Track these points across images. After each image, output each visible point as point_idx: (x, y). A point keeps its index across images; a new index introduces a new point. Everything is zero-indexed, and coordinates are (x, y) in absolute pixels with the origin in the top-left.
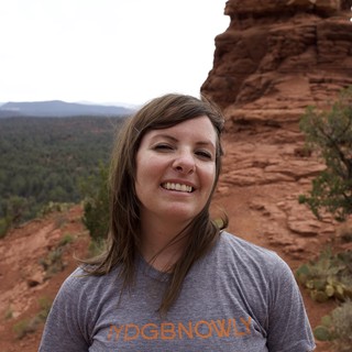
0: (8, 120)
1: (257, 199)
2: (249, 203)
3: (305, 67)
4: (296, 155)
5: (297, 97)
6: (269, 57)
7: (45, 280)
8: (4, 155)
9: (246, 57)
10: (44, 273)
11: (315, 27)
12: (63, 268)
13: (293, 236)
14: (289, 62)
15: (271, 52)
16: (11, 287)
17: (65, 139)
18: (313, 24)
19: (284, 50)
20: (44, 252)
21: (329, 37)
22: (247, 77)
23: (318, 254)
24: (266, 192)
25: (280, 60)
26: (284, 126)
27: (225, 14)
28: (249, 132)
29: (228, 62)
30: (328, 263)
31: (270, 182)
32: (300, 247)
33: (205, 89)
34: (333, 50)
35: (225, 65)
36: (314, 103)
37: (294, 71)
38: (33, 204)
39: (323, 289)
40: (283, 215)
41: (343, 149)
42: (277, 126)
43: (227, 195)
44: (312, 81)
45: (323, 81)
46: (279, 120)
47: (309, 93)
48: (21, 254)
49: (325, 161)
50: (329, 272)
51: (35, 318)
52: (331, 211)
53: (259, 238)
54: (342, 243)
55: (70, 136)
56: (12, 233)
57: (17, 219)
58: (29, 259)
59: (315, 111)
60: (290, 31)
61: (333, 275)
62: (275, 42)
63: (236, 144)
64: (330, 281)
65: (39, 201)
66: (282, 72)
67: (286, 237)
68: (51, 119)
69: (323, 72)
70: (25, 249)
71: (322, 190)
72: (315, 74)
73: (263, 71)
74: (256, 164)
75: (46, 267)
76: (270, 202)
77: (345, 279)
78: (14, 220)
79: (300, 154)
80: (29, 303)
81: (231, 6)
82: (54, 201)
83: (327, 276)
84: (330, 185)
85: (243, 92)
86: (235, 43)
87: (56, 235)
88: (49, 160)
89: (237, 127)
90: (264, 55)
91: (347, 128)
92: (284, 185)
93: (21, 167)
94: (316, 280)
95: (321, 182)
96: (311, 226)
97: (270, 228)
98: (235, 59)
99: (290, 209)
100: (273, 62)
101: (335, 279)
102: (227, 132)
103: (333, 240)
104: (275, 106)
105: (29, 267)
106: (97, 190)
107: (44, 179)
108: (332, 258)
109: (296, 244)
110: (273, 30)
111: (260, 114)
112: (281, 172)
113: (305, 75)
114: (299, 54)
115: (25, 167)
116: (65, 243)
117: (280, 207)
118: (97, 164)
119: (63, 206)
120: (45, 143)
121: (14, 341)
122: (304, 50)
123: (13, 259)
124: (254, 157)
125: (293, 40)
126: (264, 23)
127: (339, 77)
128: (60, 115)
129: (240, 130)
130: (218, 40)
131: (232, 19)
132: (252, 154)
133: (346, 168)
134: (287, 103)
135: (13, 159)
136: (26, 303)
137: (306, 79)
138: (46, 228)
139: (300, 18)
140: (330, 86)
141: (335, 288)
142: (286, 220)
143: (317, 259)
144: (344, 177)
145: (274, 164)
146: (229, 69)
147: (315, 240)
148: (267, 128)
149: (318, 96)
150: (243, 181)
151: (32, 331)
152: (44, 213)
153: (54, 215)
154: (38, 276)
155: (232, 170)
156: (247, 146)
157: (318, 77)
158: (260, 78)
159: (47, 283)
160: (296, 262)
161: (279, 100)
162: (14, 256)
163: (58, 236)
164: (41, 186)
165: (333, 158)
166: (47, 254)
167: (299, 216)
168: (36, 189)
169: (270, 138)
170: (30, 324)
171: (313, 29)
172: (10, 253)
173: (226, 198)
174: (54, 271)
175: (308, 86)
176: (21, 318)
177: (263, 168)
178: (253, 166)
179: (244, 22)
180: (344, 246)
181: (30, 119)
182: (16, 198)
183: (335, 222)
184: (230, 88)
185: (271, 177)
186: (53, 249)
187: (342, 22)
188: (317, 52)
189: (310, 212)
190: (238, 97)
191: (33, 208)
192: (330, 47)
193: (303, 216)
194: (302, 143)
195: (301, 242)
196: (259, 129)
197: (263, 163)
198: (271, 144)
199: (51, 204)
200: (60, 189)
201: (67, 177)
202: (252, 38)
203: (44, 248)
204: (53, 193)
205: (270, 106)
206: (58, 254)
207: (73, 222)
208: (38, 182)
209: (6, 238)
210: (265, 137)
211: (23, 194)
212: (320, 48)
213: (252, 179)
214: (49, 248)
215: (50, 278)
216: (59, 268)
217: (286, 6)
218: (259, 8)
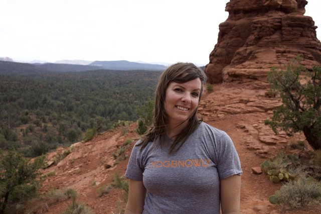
0: (95, 71)
1: (241, 122)
2: (236, 124)
3: (274, 43)
4: (266, 96)
5: (268, 61)
6: (252, 37)
7: (115, 165)
8: (92, 92)
9: (238, 37)
10: (114, 161)
11: (281, 19)
12: (125, 158)
13: (261, 144)
14: (264, 40)
15: (253, 34)
16: (95, 168)
17: (128, 83)
18: (280, 17)
19: (261, 33)
20: (115, 149)
21: (289, 25)
22: (238, 49)
23: (276, 155)
24: (247, 118)
25: (259, 39)
26: (260, 79)
27: (226, 11)
28: (238, 82)
29: (227, 40)
30: (281, 160)
31: (250, 112)
32: (265, 151)
33: (212, 56)
34: (291, 33)
35: (225, 41)
36: (278, 65)
37: (267, 45)
38: (108, 122)
39: (277, 175)
40: (256, 132)
41: (293, 93)
42: (255, 78)
43: (223, 119)
44: (278, 52)
45: (284, 52)
46: (256, 75)
47: (275, 59)
48: (101, 150)
49: (282, 100)
50: (282, 166)
51: (109, 185)
52: (284, 130)
53: (241, 145)
54: (291, 150)
55: (131, 82)
56: (96, 137)
57: (99, 129)
58: (106, 152)
59: (276, 70)
60: (265, 21)
61: (284, 168)
62: (256, 28)
63: (230, 89)
64: (282, 171)
65: (111, 120)
66: (259, 46)
67: (257, 145)
68: (120, 71)
69: (285, 46)
70: (103, 147)
71: (279, 117)
72: (280, 47)
73: (248, 45)
74: (241, 101)
75: (115, 157)
76: (249, 124)
77: (290, 170)
78: (97, 130)
79: (268, 96)
80: (105, 177)
81: (230, 6)
82: (121, 120)
83: (280, 168)
84: (284, 114)
85: (235, 58)
86: (231, 28)
87: (122, 139)
88: (118, 96)
89: (231, 79)
90: (249, 36)
91: (295, 81)
92: (258, 114)
93: (102, 99)
94: (273, 170)
95: (278, 112)
96: (273, 139)
97: (248, 139)
98: (231, 38)
99: (260, 128)
100: (254, 40)
101: (285, 170)
102: (225, 82)
103: (285, 147)
104: (254, 66)
105: (106, 157)
106: (147, 114)
107: (115, 107)
108: (284, 158)
109: (263, 149)
110: (255, 21)
111: (245, 71)
112: (257, 107)
113: (274, 48)
114: (270, 35)
115: (105, 100)
116: (127, 144)
117: (254, 127)
118: (147, 99)
119: (126, 123)
120: (117, 85)
121: (96, 198)
122: (274, 33)
123: (96, 152)
124: (240, 97)
125: (267, 27)
126: (249, 16)
127: (295, 50)
128: (125, 70)
129: (232, 81)
130: (221, 26)
131: (230, 14)
132: (239, 95)
133: (294, 105)
134: (262, 65)
135: (97, 94)
136: (104, 177)
137: (275, 50)
138: (116, 135)
139: (271, 13)
140: (289, 55)
141: (284, 175)
142: (258, 135)
143: (275, 158)
144: (293, 110)
145: (252, 101)
146: (227, 44)
147: (275, 147)
148: (249, 80)
149: (281, 61)
150: (233, 111)
151: (107, 193)
152: (115, 127)
153: (121, 128)
154: (111, 162)
155: (227, 104)
156: (236, 91)
157: (282, 49)
158: (246, 49)
159: (116, 167)
160: (263, 159)
161: (257, 63)
162: (97, 150)
163: (123, 140)
164: (114, 111)
165: (287, 98)
166: (116, 150)
167: (266, 133)
168: (110, 113)
169: (251, 86)
170: (106, 189)
171: (279, 20)
172: (95, 149)
173: (222, 121)
174: (120, 160)
175: (275, 55)
176: (101, 185)
177: (246, 103)
178: (239, 102)
179: (237, 15)
180: (292, 151)
181: (108, 71)
182: (99, 117)
183: (287, 137)
184: (227, 55)
185: (250, 109)
186: (120, 147)
187: (298, 16)
188: (282, 34)
189: (272, 131)
190: (232, 60)
191: (108, 124)
192: (290, 31)
193: (268, 133)
194: (269, 89)
195: (266, 148)
196: (244, 80)
197: (245, 101)
198: (252, 89)
199: (119, 121)
200: (124, 113)
201: (129, 106)
202: (242, 26)
203: (115, 147)
204: (120, 115)
205: (252, 66)
206: (123, 150)
207: (132, 132)
208: (111, 109)
209: (93, 140)
210: (248, 85)
211: (103, 115)
212: (283, 31)
213: (239, 110)
214: (118, 147)
215: (117, 164)
216: (123, 158)
217: (263, 6)
218: (247, 7)
